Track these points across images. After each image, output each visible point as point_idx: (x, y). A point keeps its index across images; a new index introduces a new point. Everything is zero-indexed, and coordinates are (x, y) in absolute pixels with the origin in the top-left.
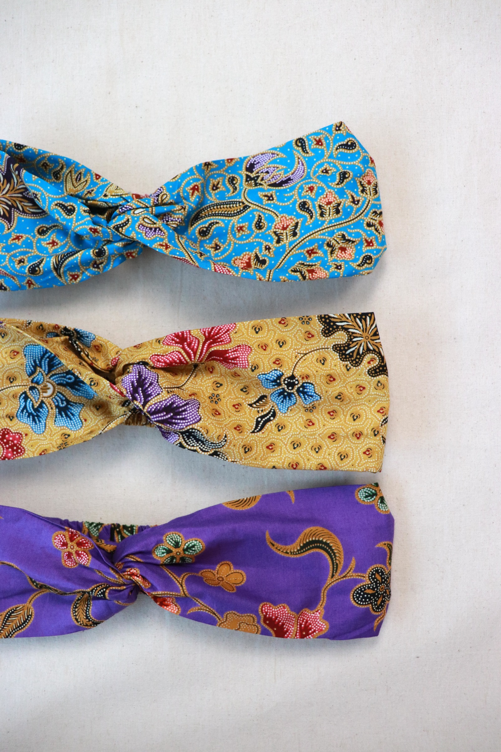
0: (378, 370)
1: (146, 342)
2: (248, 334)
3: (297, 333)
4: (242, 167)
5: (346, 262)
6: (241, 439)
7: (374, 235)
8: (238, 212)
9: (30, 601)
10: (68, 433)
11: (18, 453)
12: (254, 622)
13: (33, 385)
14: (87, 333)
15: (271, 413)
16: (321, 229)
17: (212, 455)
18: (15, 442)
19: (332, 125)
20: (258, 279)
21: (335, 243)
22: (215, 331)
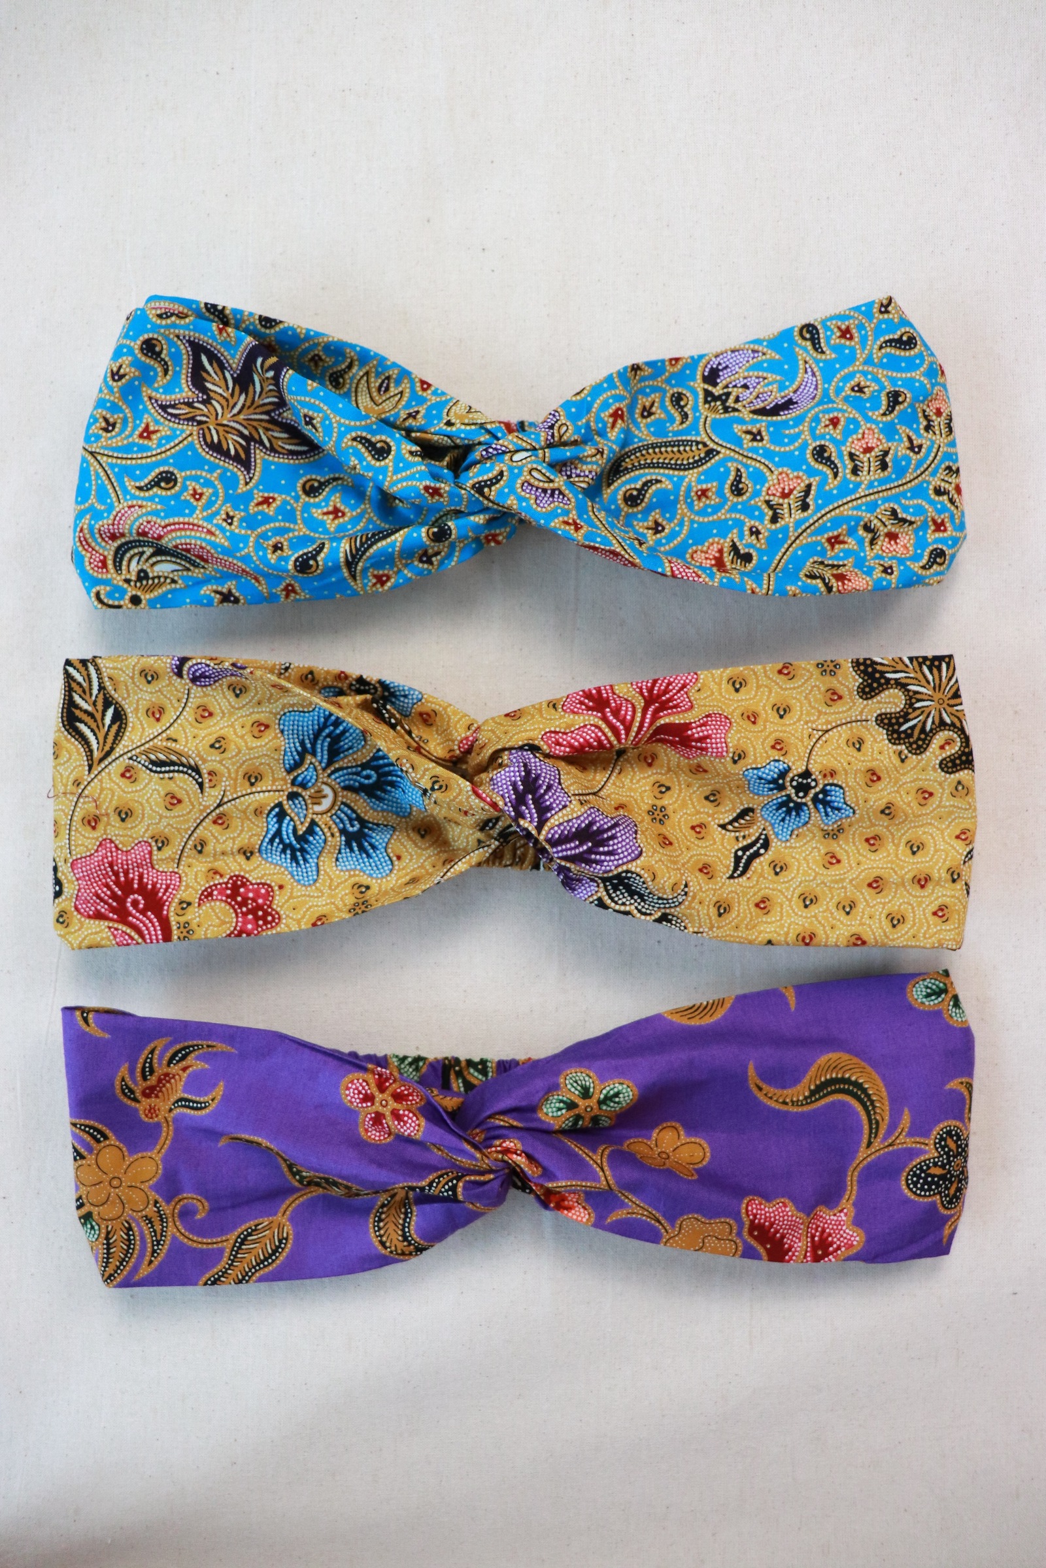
0: (958, 762)
1: (527, 707)
2: (721, 694)
3: (811, 691)
4: (695, 375)
5: (901, 561)
6: (712, 889)
7: (948, 510)
8: (696, 462)
9: (285, 1212)
10: (365, 883)
11: (266, 923)
12: (731, 1233)
13: (295, 789)
14: (406, 688)
15: (761, 841)
16: (853, 497)
17: (659, 921)
18: (260, 901)
19: (873, 302)
20: (749, 592)
21: (879, 524)
22: (659, 687)
